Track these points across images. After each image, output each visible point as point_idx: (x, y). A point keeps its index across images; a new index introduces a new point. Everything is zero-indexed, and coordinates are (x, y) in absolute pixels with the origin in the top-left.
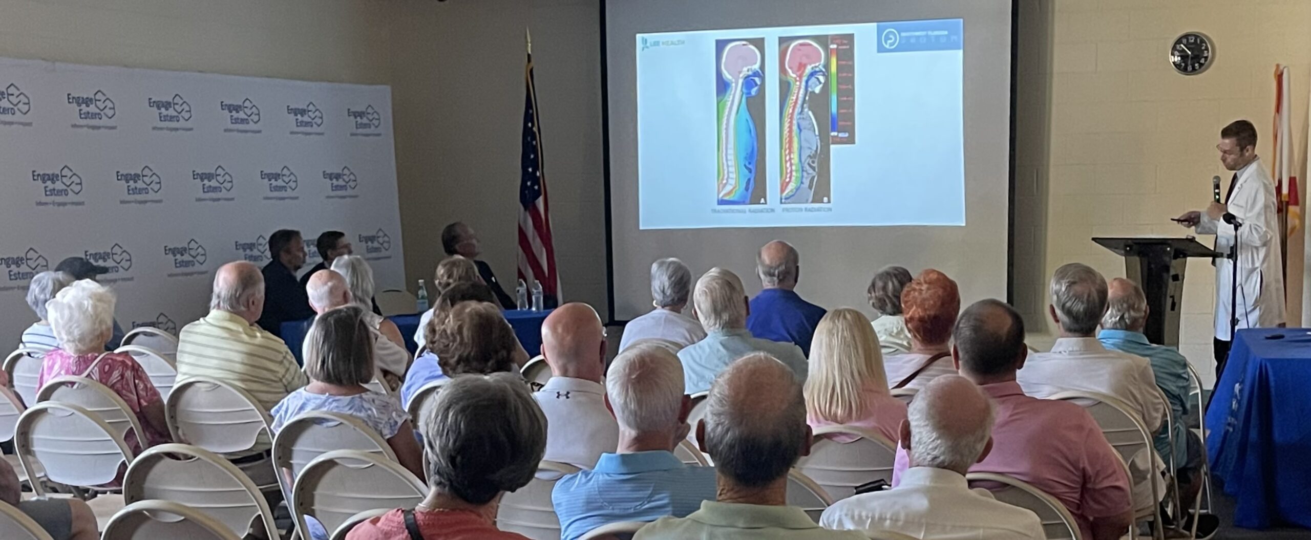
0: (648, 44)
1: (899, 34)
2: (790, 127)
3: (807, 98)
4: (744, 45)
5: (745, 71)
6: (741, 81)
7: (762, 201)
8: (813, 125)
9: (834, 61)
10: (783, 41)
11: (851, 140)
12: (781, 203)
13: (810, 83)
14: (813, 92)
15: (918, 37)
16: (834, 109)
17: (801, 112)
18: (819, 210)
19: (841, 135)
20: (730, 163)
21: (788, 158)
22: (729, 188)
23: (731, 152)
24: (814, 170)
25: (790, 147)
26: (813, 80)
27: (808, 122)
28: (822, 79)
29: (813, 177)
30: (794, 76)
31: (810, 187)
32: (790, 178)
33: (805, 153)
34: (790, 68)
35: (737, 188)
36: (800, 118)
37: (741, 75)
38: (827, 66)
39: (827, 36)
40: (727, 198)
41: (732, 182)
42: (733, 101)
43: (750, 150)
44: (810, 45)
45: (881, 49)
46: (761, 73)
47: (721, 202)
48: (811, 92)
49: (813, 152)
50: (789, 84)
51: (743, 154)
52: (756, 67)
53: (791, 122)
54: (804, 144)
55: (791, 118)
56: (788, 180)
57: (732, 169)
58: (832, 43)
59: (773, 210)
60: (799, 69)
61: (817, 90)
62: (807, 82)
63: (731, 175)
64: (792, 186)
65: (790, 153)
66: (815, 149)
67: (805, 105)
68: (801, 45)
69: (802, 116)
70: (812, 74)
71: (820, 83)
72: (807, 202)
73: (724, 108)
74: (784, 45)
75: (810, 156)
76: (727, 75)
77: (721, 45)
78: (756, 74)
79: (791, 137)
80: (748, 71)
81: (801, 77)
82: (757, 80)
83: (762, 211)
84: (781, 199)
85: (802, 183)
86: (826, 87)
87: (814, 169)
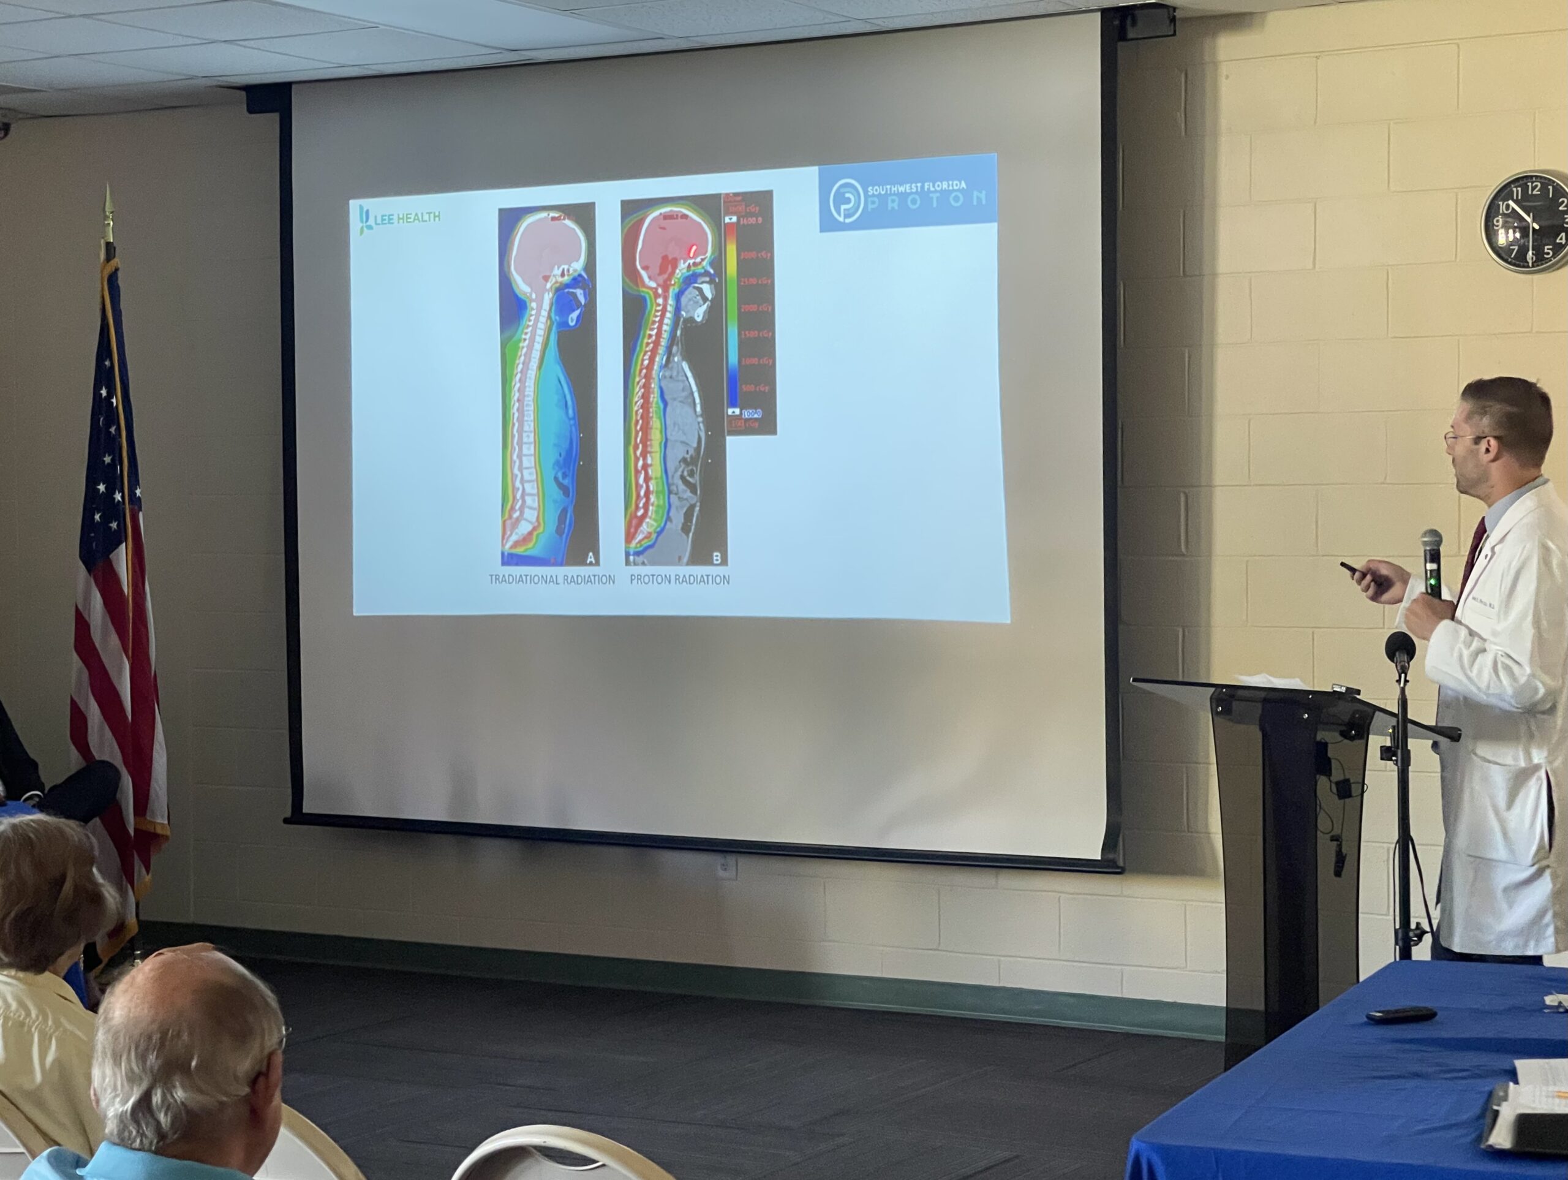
0: (371, 222)
1: (866, 192)
2: (646, 397)
3: (679, 333)
4: (553, 219)
5: (557, 277)
6: (548, 297)
7: (591, 558)
8: (692, 393)
9: (732, 251)
10: (632, 209)
11: (767, 425)
12: (627, 563)
13: (684, 300)
14: (691, 320)
15: (903, 196)
16: (733, 357)
17: (667, 365)
18: (703, 580)
19: (746, 414)
20: (527, 477)
21: (640, 463)
22: (524, 528)
23: (529, 450)
24: (694, 492)
25: (645, 440)
26: (691, 292)
27: (681, 385)
28: (708, 290)
29: (692, 508)
30: (653, 284)
31: (686, 529)
32: (646, 507)
33: (677, 453)
34: (645, 268)
35: (541, 530)
36: (664, 377)
37: (549, 285)
38: (718, 262)
39: (717, 197)
40: (520, 550)
41: (531, 515)
42: (532, 340)
43: (566, 445)
44: (685, 216)
45: (828, 224)
46: (587, 280)
47: (509, 559)
48: (686, 321)
49: (692, 452)
50: (643, 300)
51: (552, 456)
52: (578, 266)
53: (647, 386)
54: (673, 435)
55: (648, 377)
56: (640, 513)
57: (530, 488)
58: (728, 213)
59: (611, 579)
60: (662, 270)
61: (699, 314)
62: (678, 297)
63: (529, 500)
64: (649, 526)
65: (644, 455)
66: (695, 445)
67: (675, 349)
68: (667, 217)
69: (668, 374)
70: (691, 279)
71: (705, 299)
72: (679, 561)
73: (515, 357)
74: (632, 219)
75: (684, 460)
76: (522, 287)
77: (509, 219)
78: (577, 281)
79: (646, 417)
80: (563, 275)
81: (666, 287)
82: (579, 293)
83: (588, 580)
84: (627, 554)
85: (669, 519)
86: (716, 308)
87: (693, 489)
